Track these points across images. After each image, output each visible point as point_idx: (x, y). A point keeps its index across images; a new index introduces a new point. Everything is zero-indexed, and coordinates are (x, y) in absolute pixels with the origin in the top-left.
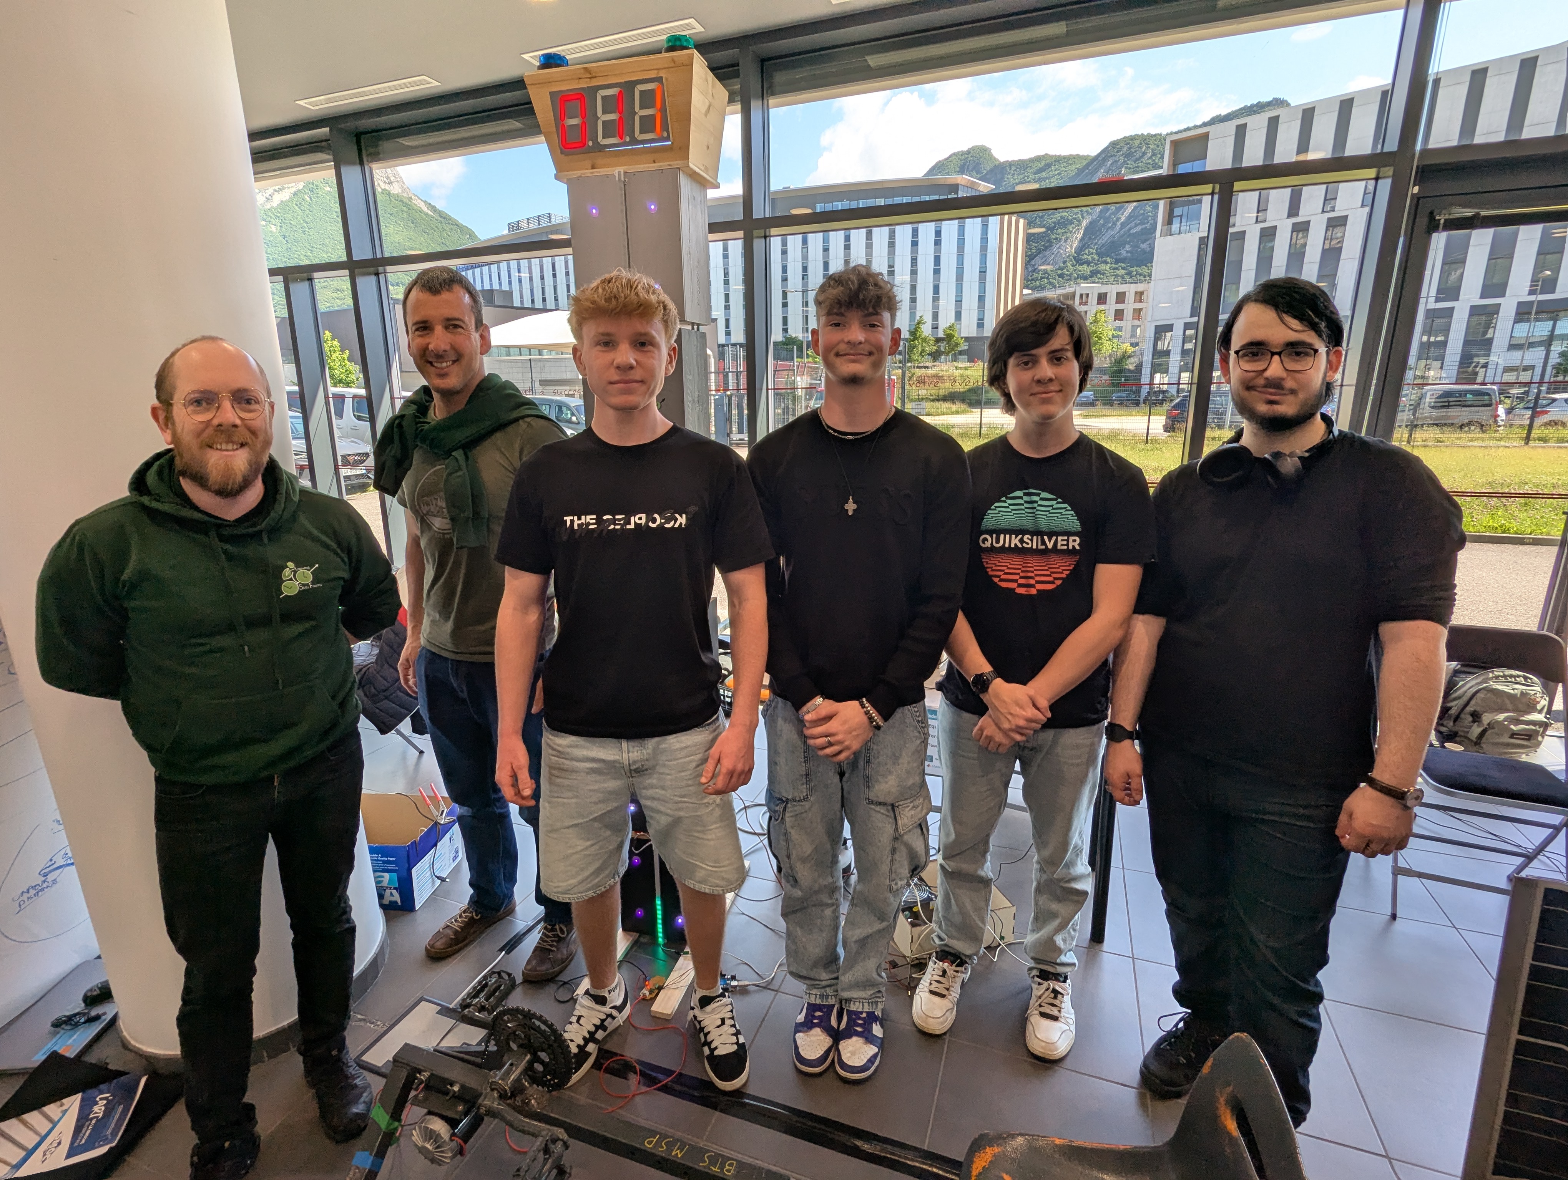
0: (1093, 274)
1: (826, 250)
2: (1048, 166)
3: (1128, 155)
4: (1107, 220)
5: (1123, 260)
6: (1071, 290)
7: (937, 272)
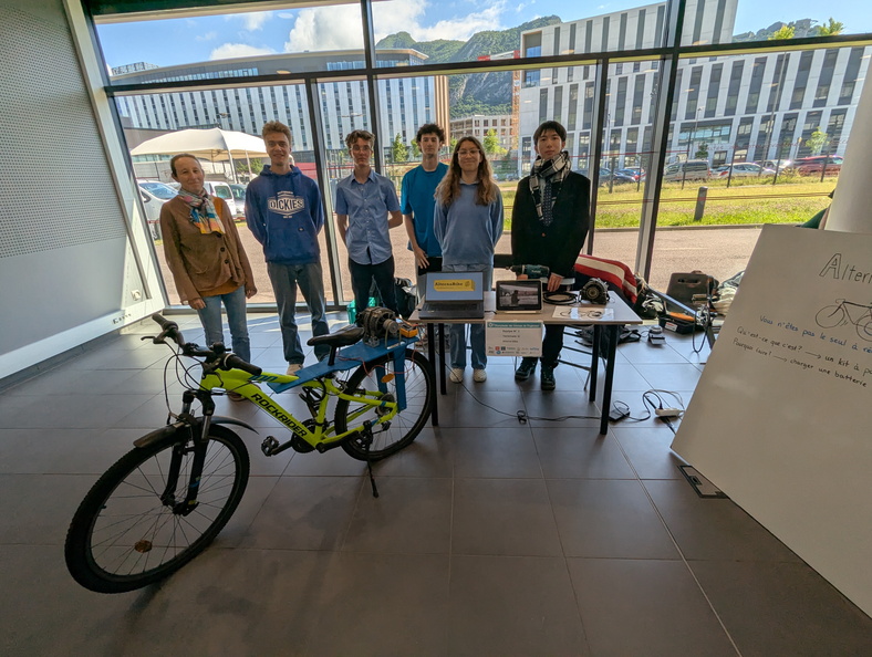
0: (473, 110)
1: (336, 92)
2: (443, 46)
3: (484, 43)
4: (477, 79)
5: (487, 102)
6: (469, 118)
7: (402, 106)
